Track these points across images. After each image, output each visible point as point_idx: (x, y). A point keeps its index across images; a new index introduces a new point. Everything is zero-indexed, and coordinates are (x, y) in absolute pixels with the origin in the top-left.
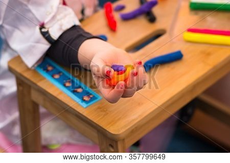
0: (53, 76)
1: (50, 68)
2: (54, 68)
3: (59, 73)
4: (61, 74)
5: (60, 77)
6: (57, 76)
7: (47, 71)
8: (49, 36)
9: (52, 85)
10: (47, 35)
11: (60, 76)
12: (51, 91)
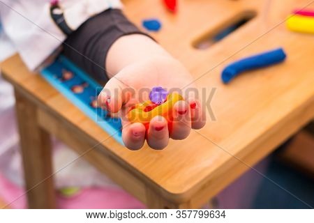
0: (72, 89)
1: (68, 75)
2: (74, 74)
3: (83, 83)
4: (86, 86)
5: (84, 91)
6: (79, 90)
7: (63, 80)
8: (64, 22)
9: (71, 106)
10: (60, 21)
11: (85, 89)
12: (69, 115)
